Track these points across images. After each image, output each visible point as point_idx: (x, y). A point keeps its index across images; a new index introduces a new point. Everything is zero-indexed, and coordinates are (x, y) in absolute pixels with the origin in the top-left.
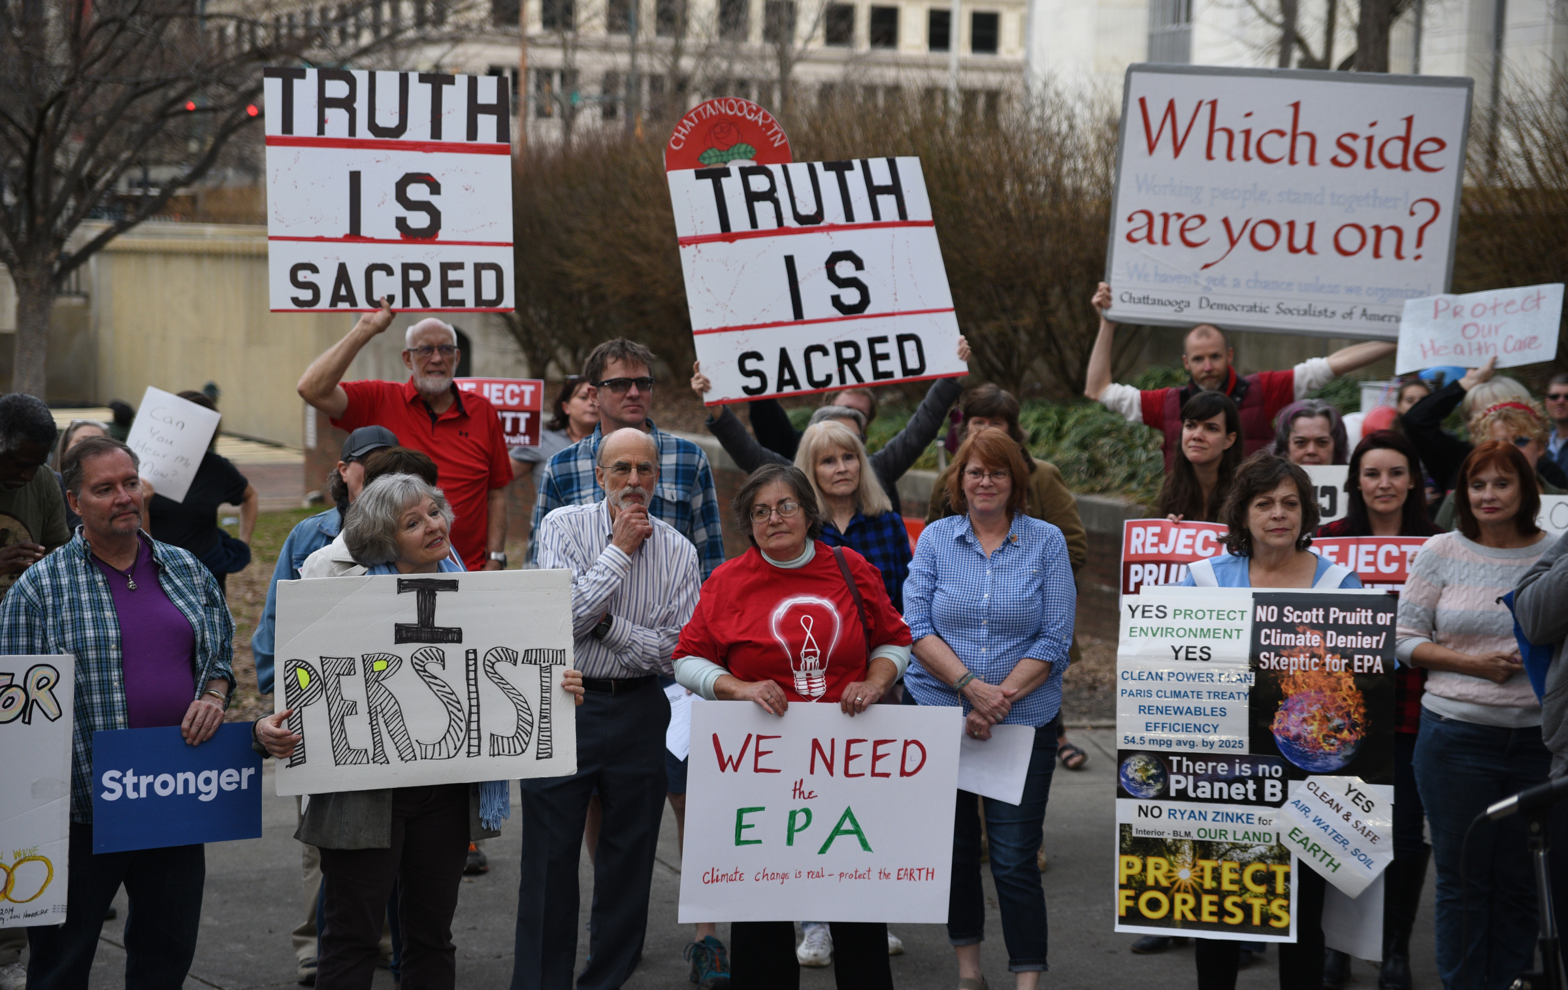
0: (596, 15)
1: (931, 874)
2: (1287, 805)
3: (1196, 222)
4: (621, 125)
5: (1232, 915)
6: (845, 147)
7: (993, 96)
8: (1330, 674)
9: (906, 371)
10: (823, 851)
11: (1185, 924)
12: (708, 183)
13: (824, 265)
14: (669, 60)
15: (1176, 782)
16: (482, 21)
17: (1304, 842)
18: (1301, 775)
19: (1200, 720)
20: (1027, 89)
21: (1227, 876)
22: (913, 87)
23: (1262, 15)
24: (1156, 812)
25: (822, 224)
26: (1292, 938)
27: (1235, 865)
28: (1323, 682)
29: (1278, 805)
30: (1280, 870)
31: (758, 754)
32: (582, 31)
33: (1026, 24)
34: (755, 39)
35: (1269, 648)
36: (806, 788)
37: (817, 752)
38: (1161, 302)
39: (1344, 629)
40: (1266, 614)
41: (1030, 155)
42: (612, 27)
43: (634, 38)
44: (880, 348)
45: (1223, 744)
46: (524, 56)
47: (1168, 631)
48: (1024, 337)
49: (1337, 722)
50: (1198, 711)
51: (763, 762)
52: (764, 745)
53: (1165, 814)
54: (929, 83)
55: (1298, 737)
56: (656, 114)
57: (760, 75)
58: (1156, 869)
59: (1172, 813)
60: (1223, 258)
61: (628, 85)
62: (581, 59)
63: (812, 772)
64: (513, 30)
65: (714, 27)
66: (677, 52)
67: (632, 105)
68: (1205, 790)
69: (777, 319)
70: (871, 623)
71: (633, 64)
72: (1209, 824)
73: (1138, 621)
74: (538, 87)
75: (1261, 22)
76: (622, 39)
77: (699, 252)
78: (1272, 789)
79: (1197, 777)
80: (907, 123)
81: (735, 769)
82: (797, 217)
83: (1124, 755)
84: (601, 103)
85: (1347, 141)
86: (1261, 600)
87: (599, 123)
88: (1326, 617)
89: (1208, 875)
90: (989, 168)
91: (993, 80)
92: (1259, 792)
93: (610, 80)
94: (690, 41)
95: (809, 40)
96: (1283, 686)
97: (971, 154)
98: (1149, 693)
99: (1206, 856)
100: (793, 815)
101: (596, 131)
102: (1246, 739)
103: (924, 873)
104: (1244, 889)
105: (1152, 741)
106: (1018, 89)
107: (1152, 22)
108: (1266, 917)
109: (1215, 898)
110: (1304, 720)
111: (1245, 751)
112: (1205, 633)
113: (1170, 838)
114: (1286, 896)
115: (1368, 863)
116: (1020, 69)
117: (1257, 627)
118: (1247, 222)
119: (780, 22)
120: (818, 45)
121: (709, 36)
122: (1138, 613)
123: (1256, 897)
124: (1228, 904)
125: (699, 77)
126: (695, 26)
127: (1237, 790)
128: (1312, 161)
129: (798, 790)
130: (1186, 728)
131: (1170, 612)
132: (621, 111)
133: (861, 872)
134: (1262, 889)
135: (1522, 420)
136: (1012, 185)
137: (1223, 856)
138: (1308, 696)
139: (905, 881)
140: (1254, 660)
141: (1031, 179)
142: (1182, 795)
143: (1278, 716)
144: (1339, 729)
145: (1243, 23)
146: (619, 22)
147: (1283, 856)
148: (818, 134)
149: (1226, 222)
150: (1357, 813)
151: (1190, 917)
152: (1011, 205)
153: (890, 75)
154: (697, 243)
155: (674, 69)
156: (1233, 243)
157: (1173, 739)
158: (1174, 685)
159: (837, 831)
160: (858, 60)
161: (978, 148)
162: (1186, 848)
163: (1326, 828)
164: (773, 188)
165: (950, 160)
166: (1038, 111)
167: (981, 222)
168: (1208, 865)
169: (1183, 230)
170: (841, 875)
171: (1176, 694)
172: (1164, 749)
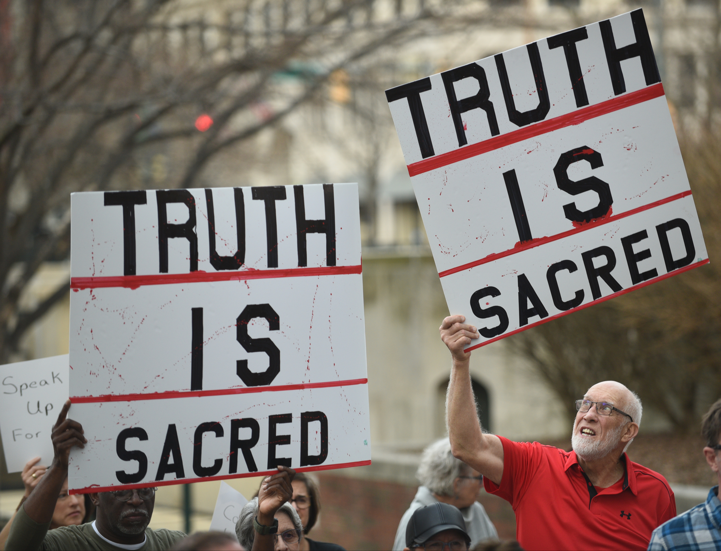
9: (306, 459)
12: (119, 210)
13: (235, 323)
25: (241, 269)
44: (281, 429)
69: (170, 389)
77: (94, 298)
82: (215, 259)
154: (92, 287)
164: (192, 221)
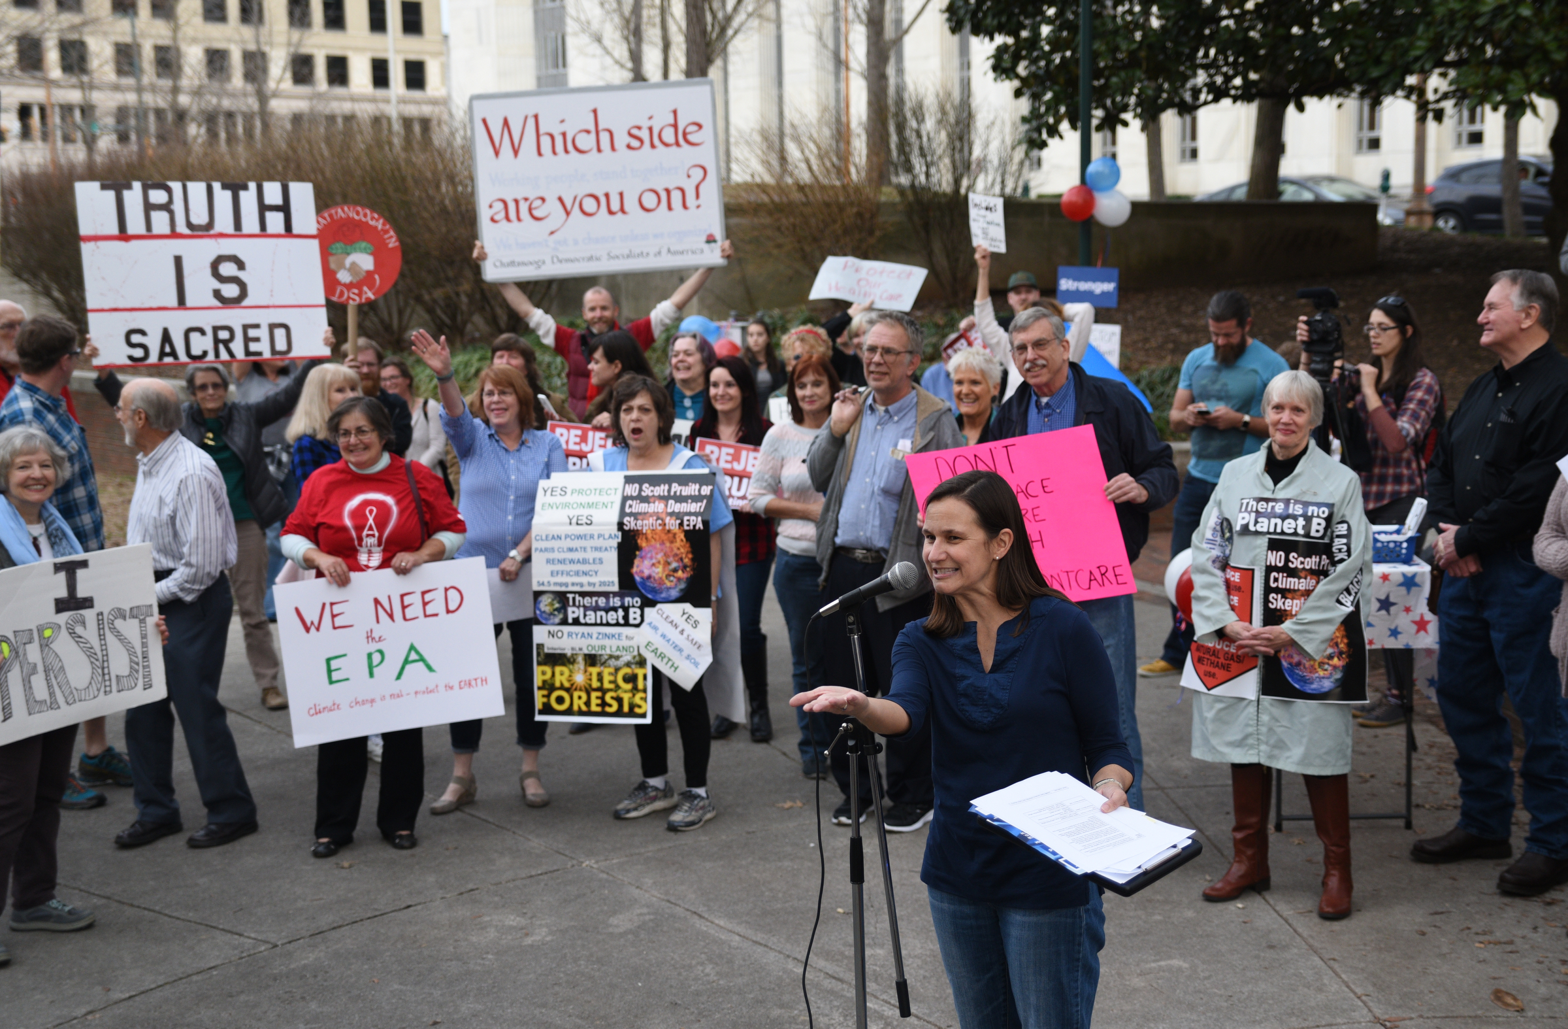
0: (107, 62)
1: (485, 681)
2: (644, 625)
3: (539, 202)
4: (134, 147)
5: (610, 706)
6: (317, 162)
7: (425, 123)
8: (669, 531)
10: (399, 677)
11: (581, 713)
14: (169, 98)
15: (572, 613)
16: (12, 67)
17: (655, 651)
18: (652, 603)
19: (586, 568)
20: (451, 115)
21: (607, 678)
22: (366, 116)
23: (617, 62)
24: (560, 634)
26: (648, 720)
27: (612, 670)
28: (664, 537)
29: (638, 626)
30: (640, 672)
31: (334, 616)
32: (96, 75)
33: (445, 69)
34: (237, 80)
35: (631, 515)
36: (376, 635)
37: (379, 608)
38: (524, 264)
39: (680, 499)
40: (632, 490)
41: (459, 165)
42: (120, 72)
43: (139, 80)
45: (602, 584)
46: (49, 96)
47: (566, 505)
48: (464, 299)
49: (674, 565)
50: (585, 562)
51: (339, 621)
52: (336, 609)
53: (565, 635)
54: (378, 114)
55: (649, 577)
56: (162, 138)
57: (244, 108)
58: (561, 675)
59: (570, 635)
60: (563, 225)
61: (137, 116)
62: (97, 97)
63: (378, 621)
64: (38, 74)
65: (204, 73)
66: (176, 90)
67: (142, 132)
68: (591, 617)
70: (428, 517)
71: (140, 102)
72: (594, 642)
73: (549, 499)
74: (63, 118)
75: (617, 67)
76: (129, 81)
78: (634, 614)
79: (586, 608)
80: (363, 142)
81: (318, 629)
83: (538, 594)
84: (117, 131)
85: (635, 132)
86: (629, 480)
87: (117, 147)
88: (669, 491)
89: (595, 678)
90: (429, 175)
91: (426, 110)
92: (626, 617)
93: (122, 113)
94: (185, 83)
95: (280, 80)
96: (639, 541)
97: (413, 165)
98: (552, 550)
99: (593, 664)
100: (370, 656)
101: (115, 152)
102: (616, 579)
103: (479, 681)
104: (618, 687)
105: (556, 584)
106: (445, 117)
107: (539, 67)
108: (632, 706)
109: (599, 694)
110: (653, 565)
111: (616, 588)
112: (590, 505)
113: (569, 653)
114: (645, 691)
115: (696, 664)
116: (445, 102)
117: (625, 499)
118: (575, 198)
119: (256, 67)
120: (287, 84)
121: (200, 79)
122: (549, 492)
123: (626, 692)
124: (608, 698)
125: (194, 109)
126: (187, 70)
127: (612, 617)
128: (613, 148)
129: (370, 637)
130: (577, 573)
131: (569, 491)
132: (133, 137)
133: (431, 688)
134: (629, 686)
135: (812, 341)
136: (447, 187)
137: (603, 664)
138: (655, 548)
139: (466, 690)
140: (620, 525)
141: (461, 183)
142: (576, 622)
143: (637, 562)
144: (675, 570)
145: (604, 68)
146: (126, 68)
147: (642, 662)
148: (294, 150)
149: (560, 199)
150: (688, 629)
151: (584, 708)
152: (447, 202)
153: (347, 107)
155: (174, 105)
156: (568, 213)
157: (570, 582)
158: (569, 543)
159: (406, 661)
160: (320, 96)
161: (419, 159)
162: (580, 659)
163: (668, 641)
165: (399, 169)
166: (462, 132)
167: (425, 215)
168: (594, 671)
169: (530, 210)
170: (416, 693)
171: (570, 550)
172: (563, 589)
